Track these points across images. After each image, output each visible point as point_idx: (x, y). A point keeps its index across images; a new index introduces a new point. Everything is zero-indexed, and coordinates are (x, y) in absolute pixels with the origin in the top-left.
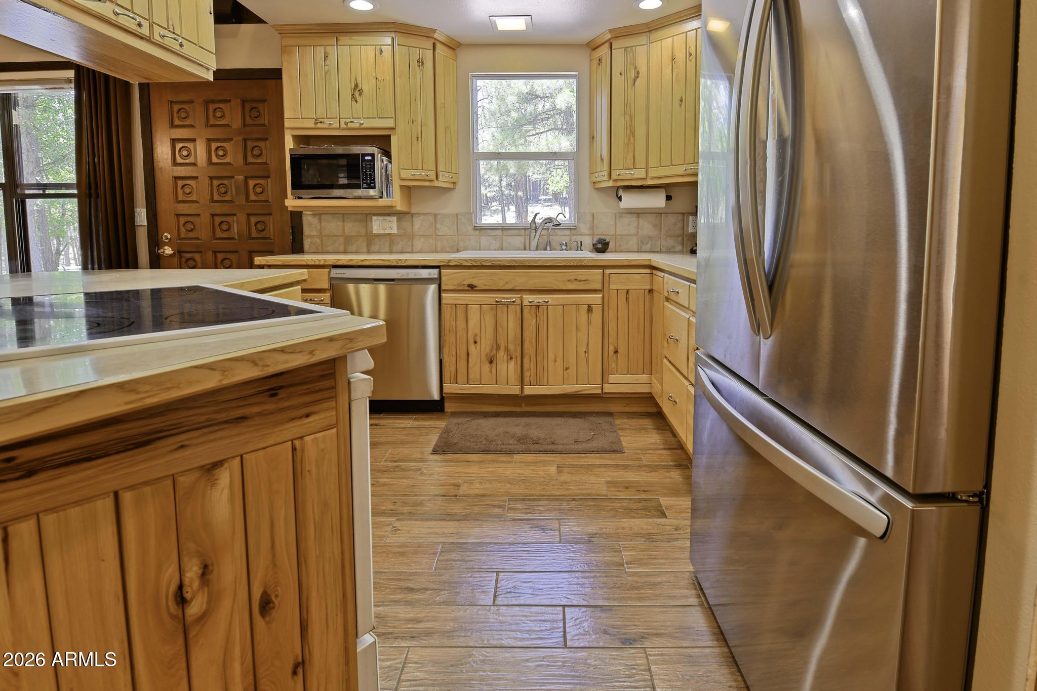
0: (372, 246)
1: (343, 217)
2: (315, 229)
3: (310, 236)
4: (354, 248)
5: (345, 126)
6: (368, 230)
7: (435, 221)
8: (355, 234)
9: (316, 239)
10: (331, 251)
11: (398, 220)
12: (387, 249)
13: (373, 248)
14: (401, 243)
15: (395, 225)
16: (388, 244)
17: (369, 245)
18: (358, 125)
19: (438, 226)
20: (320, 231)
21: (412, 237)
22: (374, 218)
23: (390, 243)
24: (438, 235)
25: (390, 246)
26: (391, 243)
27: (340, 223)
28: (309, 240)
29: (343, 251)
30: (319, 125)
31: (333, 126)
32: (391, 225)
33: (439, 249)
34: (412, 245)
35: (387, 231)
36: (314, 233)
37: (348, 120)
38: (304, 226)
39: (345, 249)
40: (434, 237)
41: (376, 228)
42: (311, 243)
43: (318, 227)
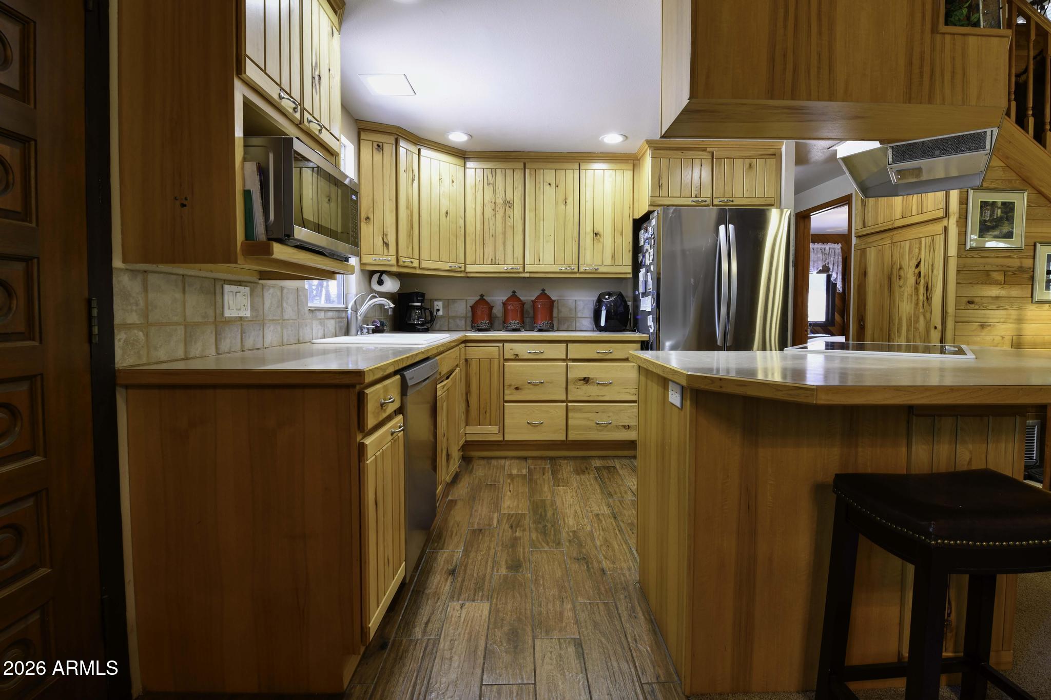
0: (222, 341)
1: (183, 281)
2: (134, 309)
3: (127, 327)
4: (198, 348)
5: (306, 125)
6: (218, 311)
7: (282, 296)
8: (199, 320)
9: (137, 332)
11: (251, 295)
12: (239, 345)
13: (222, 346)
14: (253, 333)
15: (248, 302)
16: (239, 335)
17: (218, 340)
18: (317, 132)
19: (284, 305)
20: (146, 317)
21: (263, 321)
22: (227, 288)
23: (241, 334)
24: (284, 320)
25: (242, 339)
27: (178, 297)
28: (125, 336)
30: (284, 104)
31: (296, 116)
32: (245, 303)
33: (285, 341)
34: (263, 336)
35: (239, 315)
36: (134, 318)
37: (309, 117)
38: (114, 298)
39: (186, 352)
40: (280, 321)
41: (229, 308)
42: (126, 342)
43: (142, 303)
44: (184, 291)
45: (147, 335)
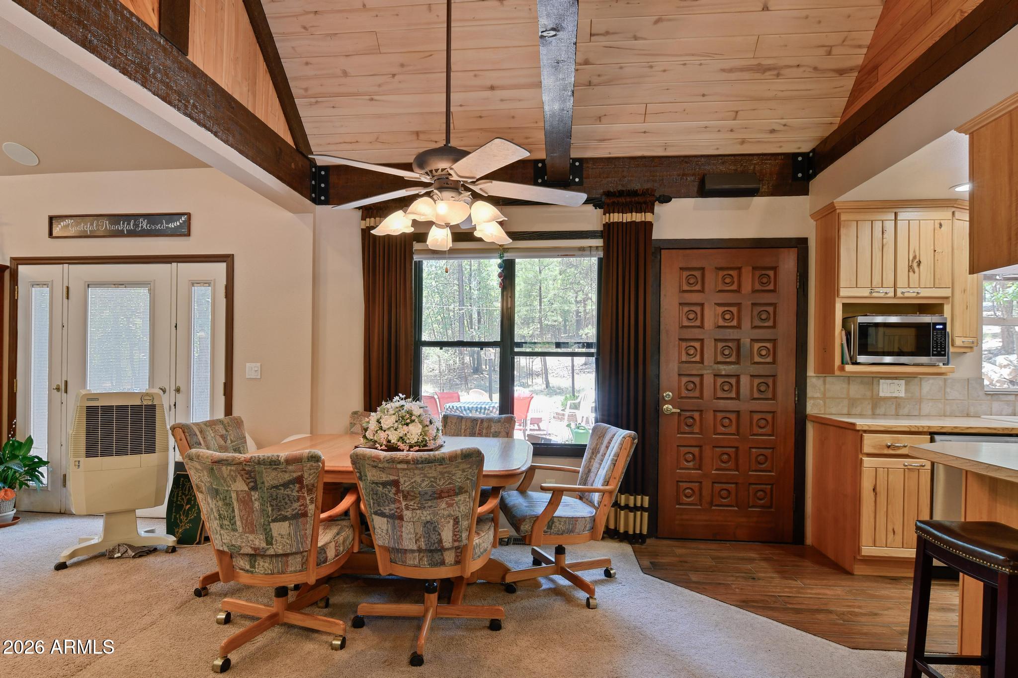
0: (878, 409)
1: (849, 380)
2: (818, 391)
3: (813, 398)
4: (857, 410)
5: (901, 295)
6: (874, 393)
7: (945, 384)
8: (860, 397)
9: (819, 400)
10: (834, 412)
11: (906, 384)
12: (893, 412)
13: (878, 411)
14: (908, 406)
15: (903, 388)
16: (894, 407)
17: (874, 407)
18: (914, 295)
19: (948, 390)
20: (824, 394)
21: (920, 401)
22: (882, 381)
23: (896, 407)
24: (947, 400)
25: (896, 409)
26: (898, 406)
27: (845, 386)
28: (812, 402)
29: (847, 413)
30: (875, 295)
31: (889, 295)
32: (899, 389)
33: (948, 414)
34: (920, 409)
35: (894, 395)
36: (818, 395)
37: (904, 290)
38: (808, 387)
39: (848, 411)
40: (943, 401)
41: (883, 391)
42: (814, 404)
43: (822, 389)
44: (849, 383)
45: (825, 403)
